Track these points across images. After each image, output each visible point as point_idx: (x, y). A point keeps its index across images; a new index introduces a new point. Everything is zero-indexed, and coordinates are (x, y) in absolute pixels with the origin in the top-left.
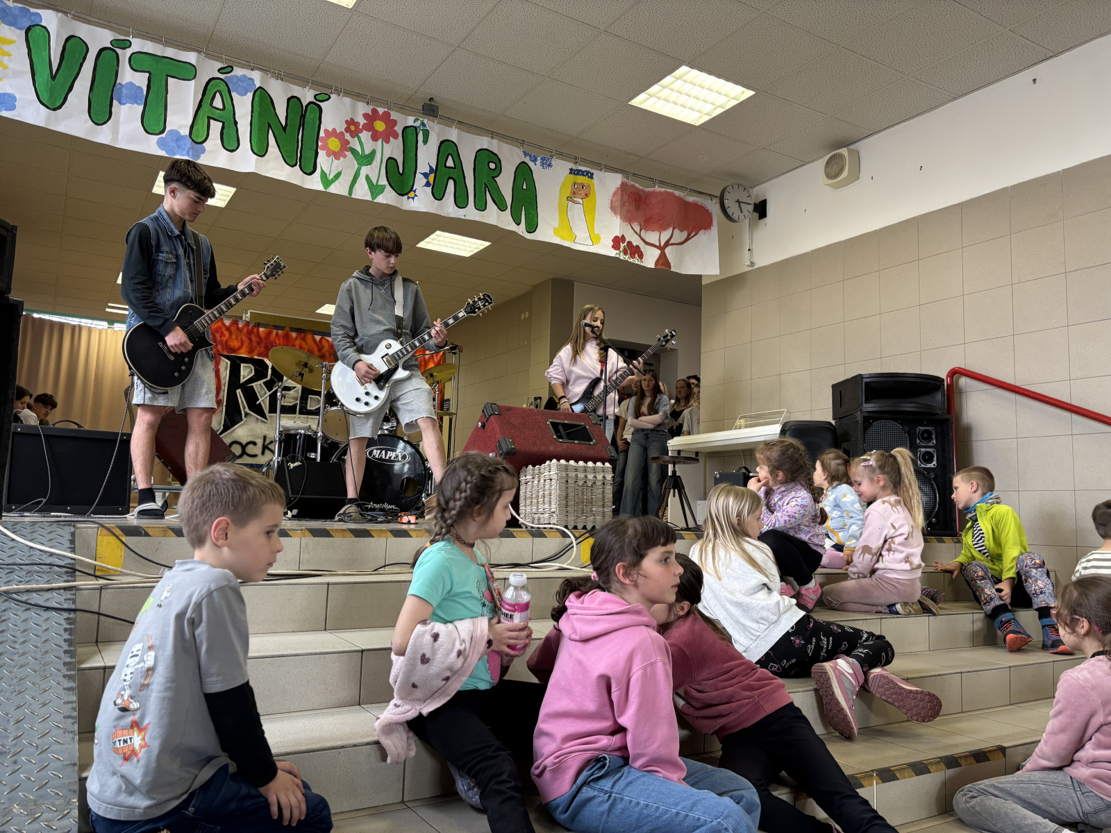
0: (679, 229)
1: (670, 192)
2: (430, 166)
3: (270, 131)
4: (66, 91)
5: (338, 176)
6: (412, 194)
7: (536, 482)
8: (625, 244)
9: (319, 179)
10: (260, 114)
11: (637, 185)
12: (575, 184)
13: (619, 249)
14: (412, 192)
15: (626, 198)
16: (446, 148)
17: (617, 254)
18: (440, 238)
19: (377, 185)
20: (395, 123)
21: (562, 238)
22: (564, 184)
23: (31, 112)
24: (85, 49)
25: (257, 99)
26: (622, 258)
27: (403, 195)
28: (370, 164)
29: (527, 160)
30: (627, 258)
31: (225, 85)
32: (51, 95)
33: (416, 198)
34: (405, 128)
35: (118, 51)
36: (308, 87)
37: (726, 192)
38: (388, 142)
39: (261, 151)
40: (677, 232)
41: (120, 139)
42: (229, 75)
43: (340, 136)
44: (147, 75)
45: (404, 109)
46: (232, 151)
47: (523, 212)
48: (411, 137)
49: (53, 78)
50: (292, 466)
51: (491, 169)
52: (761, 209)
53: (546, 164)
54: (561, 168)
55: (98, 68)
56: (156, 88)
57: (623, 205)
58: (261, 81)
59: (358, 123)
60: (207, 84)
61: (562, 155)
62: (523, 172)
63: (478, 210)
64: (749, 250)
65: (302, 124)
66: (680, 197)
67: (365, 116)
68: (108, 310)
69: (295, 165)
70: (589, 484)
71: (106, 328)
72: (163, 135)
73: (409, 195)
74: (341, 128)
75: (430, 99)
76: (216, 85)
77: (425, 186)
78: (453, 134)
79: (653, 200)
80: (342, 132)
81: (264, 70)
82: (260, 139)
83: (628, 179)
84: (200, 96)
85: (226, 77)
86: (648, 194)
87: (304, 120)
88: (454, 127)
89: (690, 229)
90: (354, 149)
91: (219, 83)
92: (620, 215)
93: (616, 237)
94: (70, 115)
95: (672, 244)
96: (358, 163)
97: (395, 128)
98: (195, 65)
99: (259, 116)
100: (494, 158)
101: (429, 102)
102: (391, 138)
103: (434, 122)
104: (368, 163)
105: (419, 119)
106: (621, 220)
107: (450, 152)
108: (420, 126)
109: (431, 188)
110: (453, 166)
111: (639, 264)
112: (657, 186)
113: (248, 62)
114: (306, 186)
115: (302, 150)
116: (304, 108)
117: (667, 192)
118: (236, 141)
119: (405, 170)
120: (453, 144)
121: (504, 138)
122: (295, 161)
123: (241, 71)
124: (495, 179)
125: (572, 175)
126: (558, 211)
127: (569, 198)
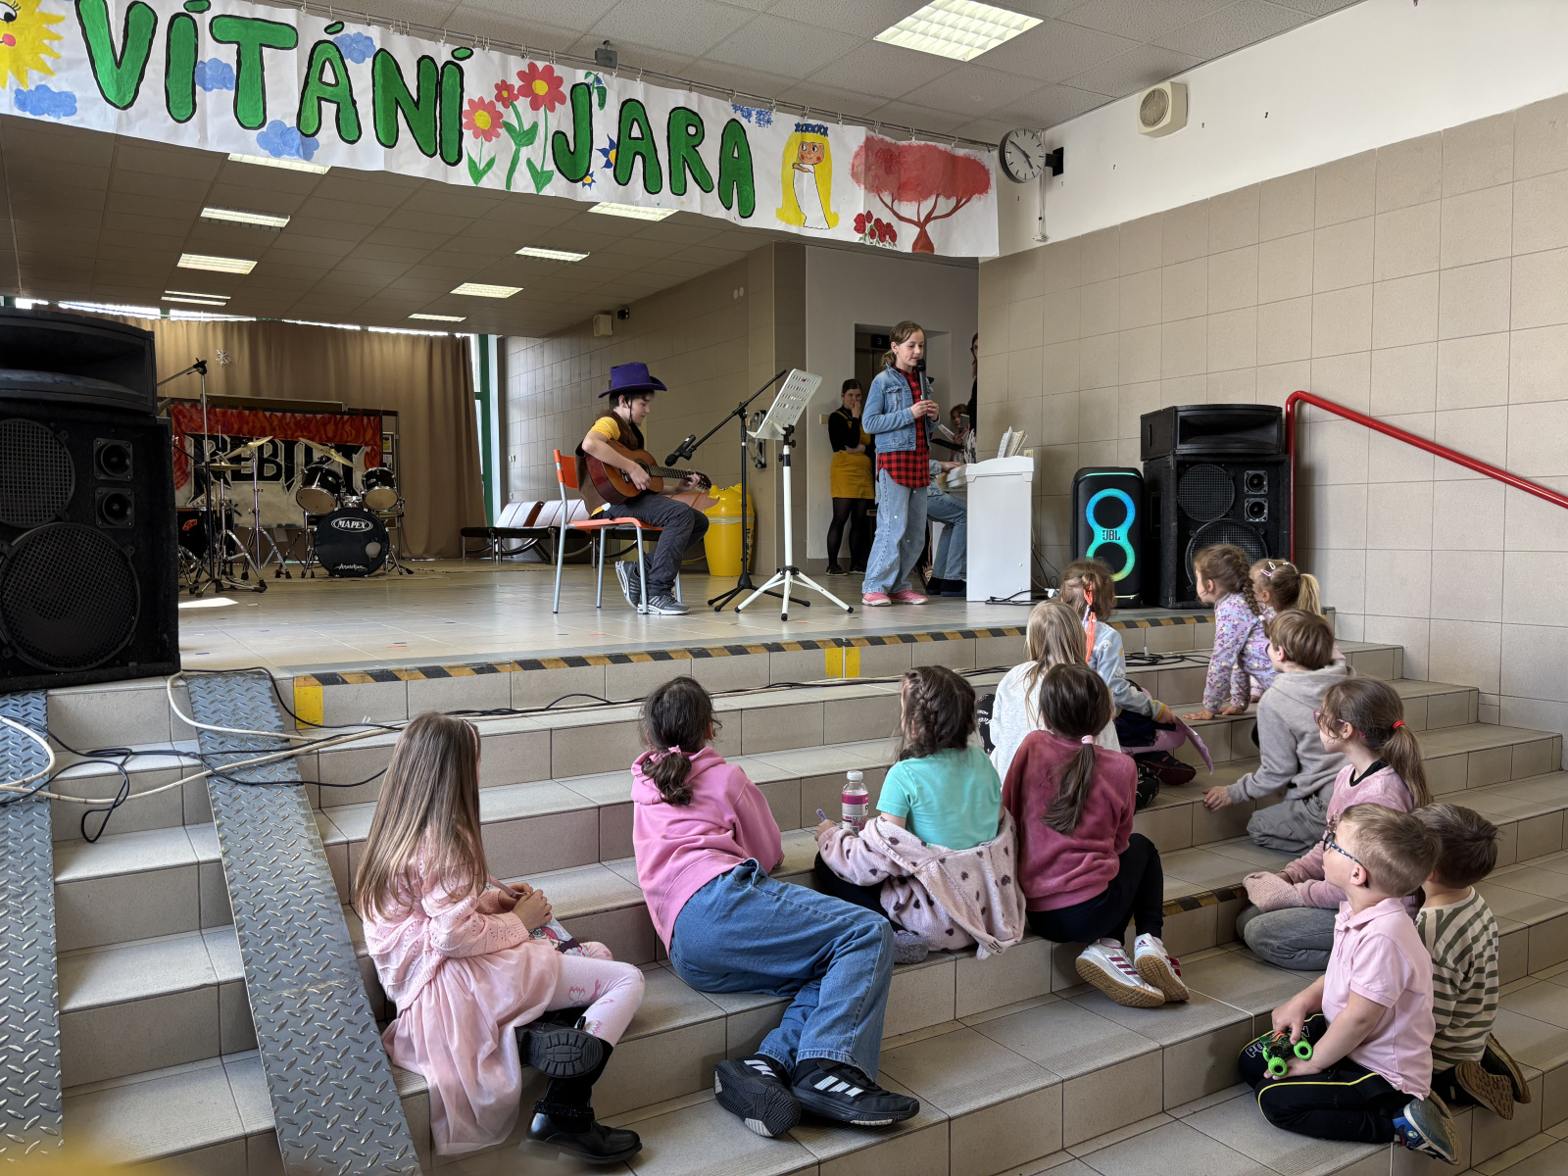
0: (946, 196)
1: (932, 145)
2: (610, 140)
3: (399, 110)
4: (136, 81)
5: (490, 164)
6: (588, 180)
8: (873, 223)
9: (467, 171)
10: (385, 88)
11: (887, 139)
12: (803, 144)
13: (863, 232)
14: (588, 177)
15: (872, 158)
16: (631, 111)
17: (861, 239)
19: (543, 172)
20: (560, 80)
21: (788, 222)
22: (788, 145)
23: (95, 116)
24: (153, 18)
26: (868, 243)
27: (576, 181)
28: (532, 143)
29: (738, 116)
30: (874, 242)
31: (335, 49)
32: (119, 89)
33: (593, 184)
34: (574, 86)
35: (194, 15)
36: (442, 41)
37: (1008, 141)
38: (552, 109)
39: (389, 141)
40: (941, 199)
41: (209, 138)
42: (339, 35)
43: (489, 108)
44: (235, 46)
45: (570, 59)
46: (352, 142)
47: (735, 191)
48: (582, 99)
49: (118, 64)
51: (690, 135)
52: (1056, 162)
53: (764, 121)
54: (785, 123)
55: (172, 43)
56: (248, 64)
57: (868, 169)
58: (382, 43)
59: (513, 86)
60: (313, 51)
61: (785, 106)
62: (734, 134)
63: (676, 194)
64: (1040, 219)
65: (439, 94)
66: (944, 152)
67: (521, 74)
68: (164, 298)
69: (435, 154)
72: (264, 129)
73: (585, 181)
74: (489, 96)
75: (605, 43)
76: (325, 51)
77: (604, 167)
78: (638, 90)
79: (909, 158)
80: (491, 102)
81: (384, 23)
82: (387, 122)
83: (875, 131)
84: (306, 70)
85: (336, 38)
86: (902, 150)
87: (441, 89)
88: (638, 80)
89: (960, 195)
90: (510, 124)
91: (328, 48)
92: (865, 185)
93: (860, 215)
94: (144, 115)
95: (935, 218)
96: (516, 143)
97: (561, 89)
98: (295, 26)
99: (383, 92)
100: (693, 118)
101: (603, 47)
102: (557, 104)
103: (612, 74)
104: (529, 141)
105: (591, 73)
106: (867, 192)
107: (635, 116)
108: (594, 82)
109: (612, 169)
110: (640, 136)
111: (891, 248)
112: (913, 138)
113: (362, 13)
114: (452, 181)
115: (442, 132)
116: (440, 71)
117: (928, 145)
118: (357, 128)
119: (578, 146)
120: (638, 104)
121: (706, 88)
122: (434, 149)
123: (354, 28)
124: (697, 148)
125: (798, 133)
126: (781, 185)
127: (796, 166)
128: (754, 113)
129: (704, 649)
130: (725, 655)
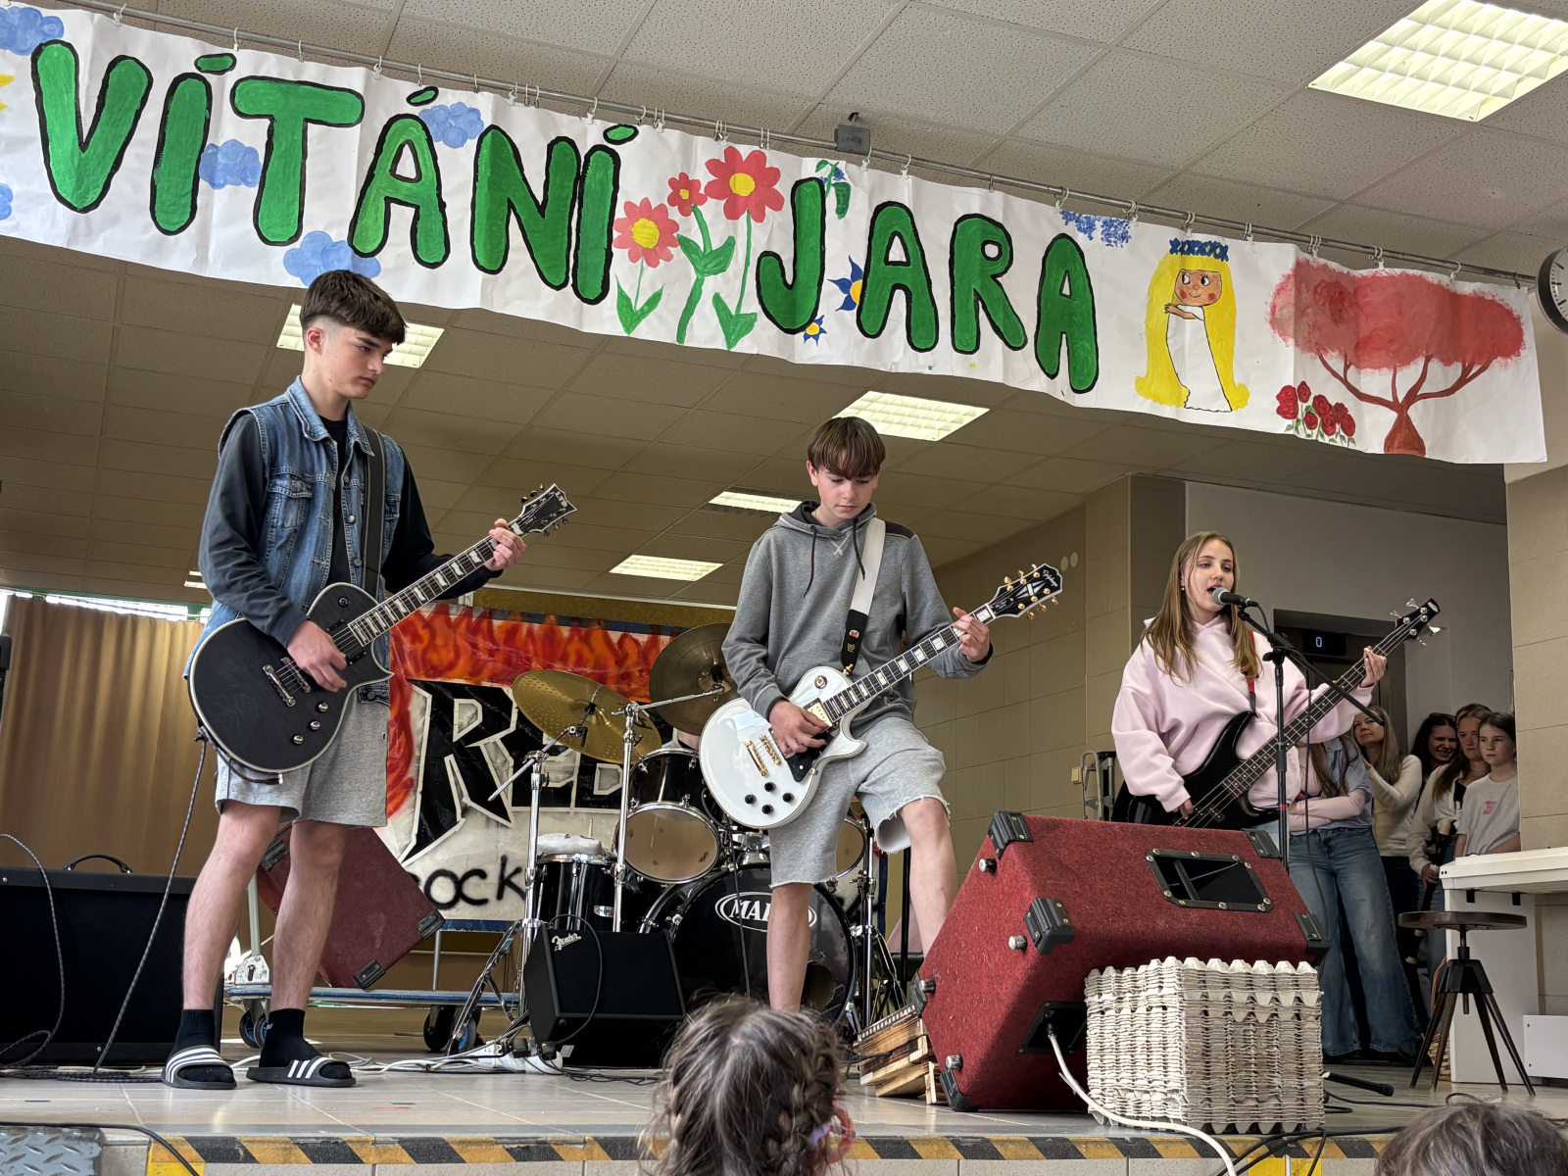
0: (1442, 361)
1: (1414, 276)
2: (854, 266)
3: (513, 217)
4: (108, 170)
5: (654, 301)
6: (813, 329)
7: (1126, 1011)
8: (1310, 402)
9: (615, 312)
10: (493, 185)
11: (1333, 265)
12: (1183, 273)
13: (1294, 416)
14: (814, 324)
15: (1307, 297)
16: (890, 220)
17: (1289, 427)
18: (874, 406)
19: (738, 315)
20: (775, 174)
21: (1157, 399)
22: (1158, 277)
24: (146, 80)
26: (1302, 436)
27: (793, 332)
28: (723, 270)
29: (1071, 229)
30: (1314, 434)
31: (420, 128)
32: (79, 182)
33: (822, 335)
34: (798, 183)
35: (211, 78)
36: (590, 116)
37: (1554, 267)
38: (760, 217)
39: (492, 263)
40: (1435, 366)
41: (211, 259)
42: (429, 106)
44: (266, 122)
45: (794, 141)
46: (434, 266)
47: (1064, 348)
48: (810, 204)
49: (83, 145)
50: (561, 943)
51: (988, 258)
53: (1116, 235)
55: (170, 116)
56: (283, 148)
57: (1300, 313)
58: (496, 112)
59: (697, 183)
60: (386, 128)
61: (1152, 214)
62: (1063, 257)
63: (961, 352)
65: (578, 196)
66: (1440, 286)
67: (713, 165)
68: (188, 584)
69: (564, 285)
70: (1262, 1018)
71: (185, 619)
72: (297, 245)
73: (808, 331)
74: (659, 195)
75: (852, 115)
76: (404, 130)
77: (841, 308)
78: (903, 188)
79: (1374, 297)
80: (662, 206)
81: (502, 91)
82: (491, 236)
83: (1311, 253)
84: (371, 157)
85: (423, 111)
86: (1360, 285)
87: (582, 186)
88: (904, 172)
89: (1469, 359)
90: (688, 241)
91: (411, 125)
92: (1295, 338)
93: (1287, 389)
94: (114, 220)
95: (1426, 396)
96: (697, 270)
97: (776, 187)
98: (362, 93)
99: (489, 189)
100: (996, 232)
101: (850, 123)
102: (767, 209)
103: (860, 164)
104: (719, 267)
105: (827, 163)
106: (1298, 349)
107: (896, 229)
108: (830, 176)
109: (855, 310)
110: (904, 260)
111: (1345, 445)
112: (1381, 264)
113: (467, 75)
114: (589, 328)
115: (579, 252)
116: (583, 160)
117: (1407, 275)
118: (443, 244)
119: (800, 276)
120: (902, 210)
121: (1017, 185)
122: (563, 277)
123: (454, 96)
124: (999, 279)
125: (1177, 256)
126: (1144, 336)
127: (1171, 308)
128: (1098, 224)
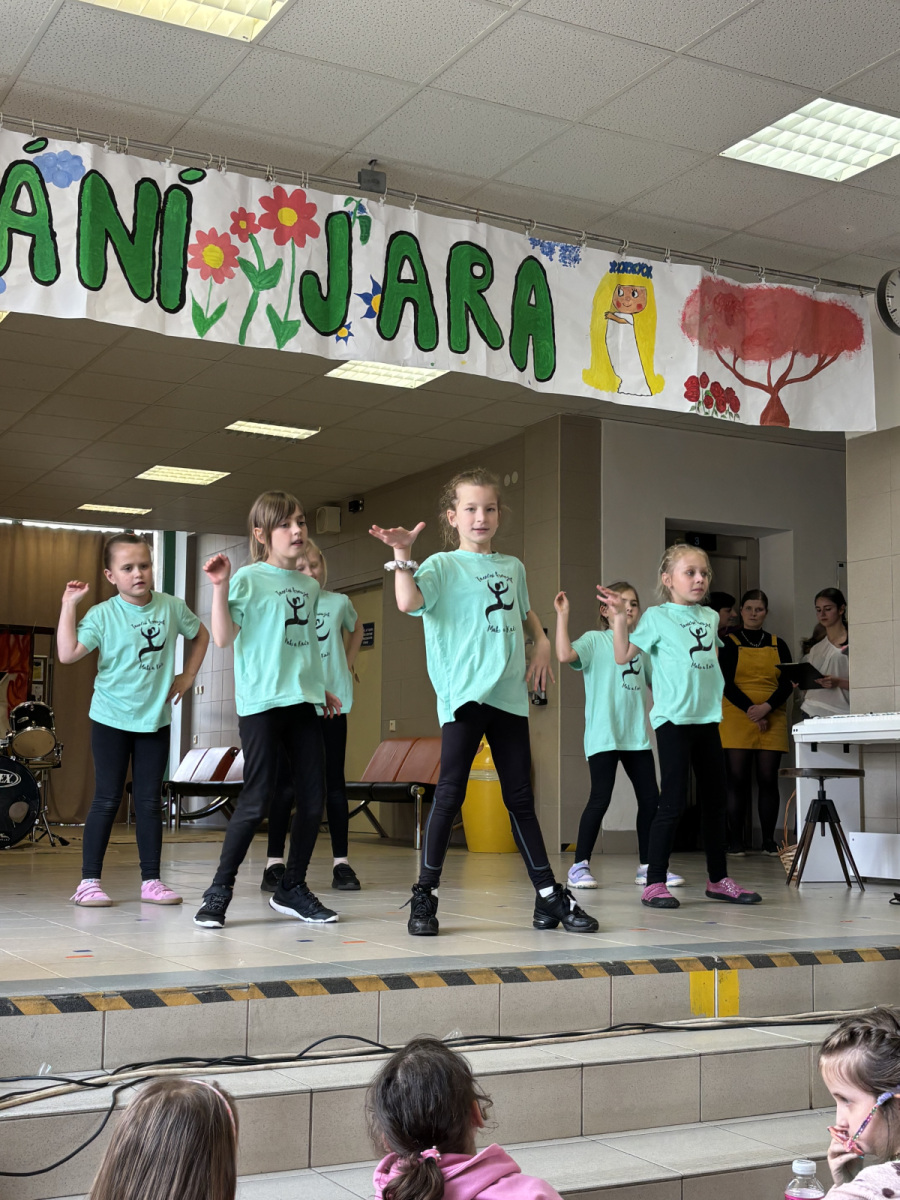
0: (804, 352)
1: (787, 289)
2: (374, 282)
3: (110, 244)
5: (220, 311)
6: (343, 332)
8: (708, 388)
9: (191, 319)
10: (94, 218)
11: (729, 280)
12: (619, 287)
13: (696, 398)
14: (344, 329)
15: (709, 306)
16: (403, 245)
17: (693, 408)
19: (286, 322)
20: (313, 208)
21: (598, 386)
22: (600, 289)
25: (87, 191)
26: (702, 414)
27: (327, 334)
28: (274, 286)
29: (537, 252)
30: (711, 412)
31: (34, 171)
33: (350, 337)
34: (331, 215)
36: (168, 161)
37: (889, 284)
38: (302, 243)
39: (94, 280)
40: (799, 357)
42: (40, 154)
45: (326, 181)
46: (48, 283)
47: (531, 347)
48: (340, 232)
51: (476, 277)
53: (571, 258)
57: (703, 319)
58: (96, 158)
59: (252, 215)
60: (7, 171)
61: (597, 240)
62: (531, 275)
63: (456, 352)
65: (160, 224)
66: (805, 297)
67: (264, 201)
69: (151, 298)
73: (340, 334)
74: (223, 226)
75: (372, 162)
76: (22, 173)
77: (366, 316)
78: (410, 220)
79: (757, 305)
80: (226, 234)
81: (97, 139)
82: (93, 259)
83: (712, 271)
85: (36, 158)
86: (749, 295)
87: (162, 218)
88: (413, 207)
89: (824, 352)
90: (247, 262)
91: (27, 169)
92: (699, 339)
93: (692, 378)
95: (792, 381)
96: (254, 286)
97: (314, 219)
99: (91, 222)
100: (481, 255)
101: (369, 168)
102: (307, 237)
103: (379, 201)
104: (271, 284)
105: (353, 199)
106: (702, 349)
107: (406, 253)
108: (355, 210)
109: (375, 319)
110: (412, 278)
111: (732, 420)
112: (763, 279)
113: (70, 128)
114: (171, 332)
115: (162, 271)
116: (163, 197)
117: (782, 289)
118: (54, 266)
119: (332, 290)
120: (411, 238)
121: (497, 218)
122: (150, 292)
123: (60, 145)
124: (483, 294)
125: (614, 274)
126: (590, 340)
127: (609, 315)
128: (557, 249)
129: (518, 970)
130: (548, 979)
